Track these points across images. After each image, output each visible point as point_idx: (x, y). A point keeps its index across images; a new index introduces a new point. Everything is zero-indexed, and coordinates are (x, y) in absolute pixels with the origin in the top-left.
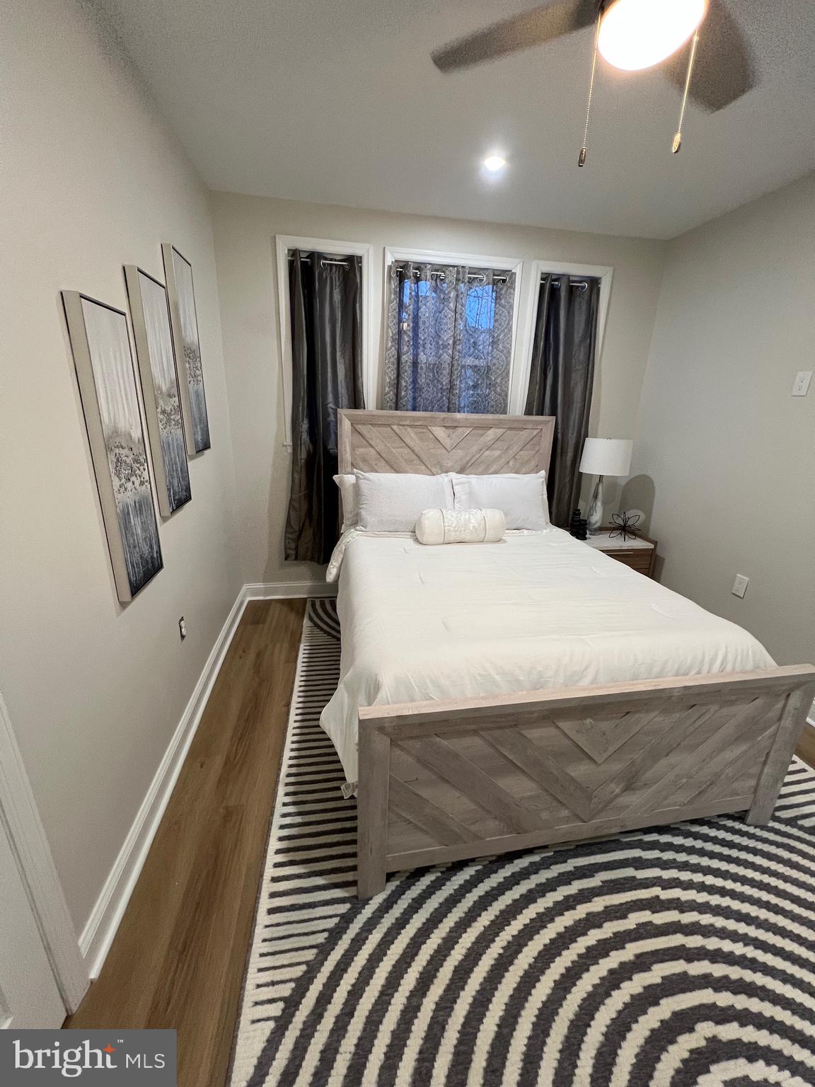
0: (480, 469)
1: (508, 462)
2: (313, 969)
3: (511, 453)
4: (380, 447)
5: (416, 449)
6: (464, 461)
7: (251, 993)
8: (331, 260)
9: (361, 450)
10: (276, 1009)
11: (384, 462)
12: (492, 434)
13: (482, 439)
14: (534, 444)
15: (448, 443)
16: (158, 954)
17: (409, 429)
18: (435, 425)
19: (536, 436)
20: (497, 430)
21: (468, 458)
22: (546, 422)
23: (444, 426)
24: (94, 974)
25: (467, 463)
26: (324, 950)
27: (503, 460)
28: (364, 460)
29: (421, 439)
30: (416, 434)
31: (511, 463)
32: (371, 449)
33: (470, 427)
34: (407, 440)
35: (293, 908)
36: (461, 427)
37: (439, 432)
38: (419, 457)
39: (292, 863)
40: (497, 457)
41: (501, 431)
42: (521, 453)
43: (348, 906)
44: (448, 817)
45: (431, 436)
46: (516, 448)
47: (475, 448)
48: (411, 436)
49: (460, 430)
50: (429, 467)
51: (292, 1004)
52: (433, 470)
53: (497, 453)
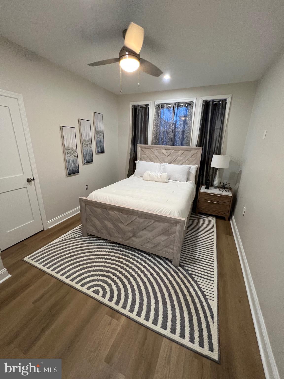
0: (176, 163)
1: (186, 161)
2: (69, 239)
3: (186, 158)
4: (148, 155)
5: (157, 156)
6: (171, 160)
7: (60, 237)
8: (142, 106)
9: (143, 155)
10: (61, 240)
11: (149, 159)
12: (180, 152)
13: (177, 154)
14: (195, 156)
15: (166, 154)
16: (56, 230)
17: (155, 150)
18: (163, 149)
19: (195, 153)
20: (182, 151)
21: (172, 159)
22: (199, 149)
23: (166, 149)
24: (49, 228)
25: (172, 160)
26: (72, 238)
27: (184, 161)
28: (144, 158)
29: (159, 153)
30: (157, 151)
31: (187, 162)
32: (145, 155)
33: (173, 150)
34: (155, 153)
35: (74, 233)
36: (170, 150)
37: (164, 151)
38: (158, 158)
39: (80, 229)
40: (182, 159)
41: (183, 151)
42: (190, 158)
43: (81, 236)
44: (96, 225)
45: (162, 152)
46: (188, 157)
47: (174, 156)
48: (156, 152)
49: (170, 151)
50: (161, 161)
51: (63, 240)
52: (162, 162)
53: (182, 158)
